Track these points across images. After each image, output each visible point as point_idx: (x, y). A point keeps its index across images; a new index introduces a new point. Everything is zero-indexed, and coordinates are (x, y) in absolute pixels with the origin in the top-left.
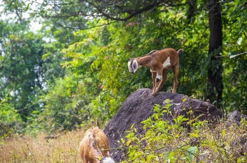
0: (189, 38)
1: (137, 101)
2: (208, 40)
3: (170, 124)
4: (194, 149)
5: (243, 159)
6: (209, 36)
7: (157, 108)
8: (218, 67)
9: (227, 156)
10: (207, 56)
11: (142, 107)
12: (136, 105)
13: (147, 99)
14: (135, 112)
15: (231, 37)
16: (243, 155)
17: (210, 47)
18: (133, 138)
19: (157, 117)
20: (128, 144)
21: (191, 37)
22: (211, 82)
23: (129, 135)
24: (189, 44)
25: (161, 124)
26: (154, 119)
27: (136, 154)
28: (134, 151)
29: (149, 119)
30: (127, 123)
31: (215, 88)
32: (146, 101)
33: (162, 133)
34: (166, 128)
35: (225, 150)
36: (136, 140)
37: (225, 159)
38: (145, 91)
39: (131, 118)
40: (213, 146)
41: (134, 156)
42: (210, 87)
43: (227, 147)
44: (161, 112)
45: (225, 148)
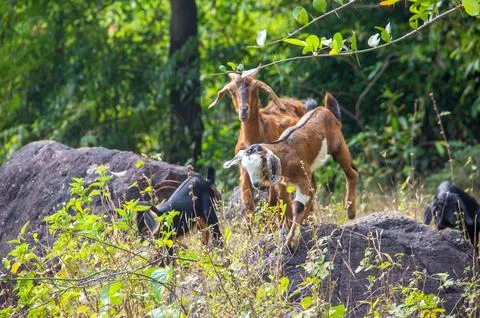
0: (125, 21)
1: (27, 170)
2: (168, 26)
3: (108, 220)
4: (163, 273)
5: (268, 289)
6: (168, 17)
7: (77, 185)
8: (189, 82)
9: (236, 284)
10: (165, 59)
11: (41, 184)
12: (26, 179)
13: (50, 164)
14: (25, 195)
15: (216, 17)
16: (269, 280)
17: (172, 41)
18: (27, 256)
19: (78, 206)
20: (14, 270)
21: (129, 19)
22: (179, 117)
23: (18, 248)
24: (126, 35)
25: (89, 222)
26: (71, 211)
27: (35, 291)
28: (30, 285)
29: (63, 212)
30: (7, 220)
31: (187, 130)
32: (49, 169)
33: (92, 241)
34: (101, 230)
35: (232, 271)
36: (32, 260)
37: (232, 292)
38: (45, 148)
39: (15, 208)
40: (206, 266)
41: (30, 295)
42: (176, 128)
43: (236, 266)
44: (87, 194)
45: (232, 267)
